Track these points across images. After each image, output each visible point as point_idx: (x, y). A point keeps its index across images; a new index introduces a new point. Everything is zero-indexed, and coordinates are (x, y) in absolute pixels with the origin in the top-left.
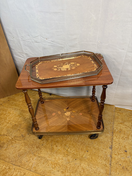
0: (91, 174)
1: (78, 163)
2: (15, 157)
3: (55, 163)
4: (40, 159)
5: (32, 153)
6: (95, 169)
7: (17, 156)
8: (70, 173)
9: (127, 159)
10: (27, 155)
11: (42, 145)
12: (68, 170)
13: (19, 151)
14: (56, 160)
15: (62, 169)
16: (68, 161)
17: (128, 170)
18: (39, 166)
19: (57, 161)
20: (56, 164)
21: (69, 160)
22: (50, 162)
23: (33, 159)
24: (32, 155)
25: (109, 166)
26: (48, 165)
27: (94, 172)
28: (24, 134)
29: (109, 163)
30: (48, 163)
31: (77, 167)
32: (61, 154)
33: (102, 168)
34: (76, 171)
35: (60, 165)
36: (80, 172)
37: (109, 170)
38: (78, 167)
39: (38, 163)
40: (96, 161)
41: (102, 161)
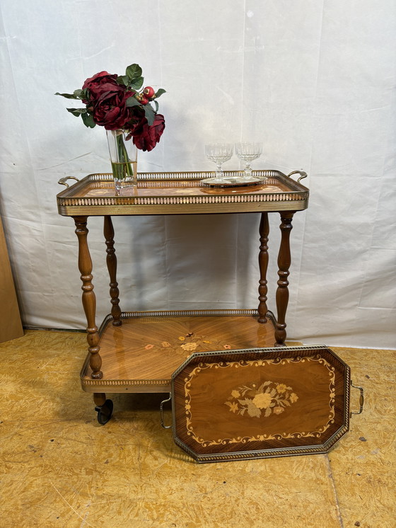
0: (282, 512)
1: (233, 491)
2: (10, 513)
3: (160, 505)
4: (104, 502)
5: (72, 490)
6: (290, 497)
7: (20, 507)
8: (214, 522)
9: (372, 458)
10: (55, 501)
11: (107, 462)
12: (207, 516)
13: (23, 492)
14: (161, 494)
15: (187, 516)
16: (201, 492)
17: (385, 484)
18: (103, 522)
19: (165, 498)
20: (164, 506)
21: (202, 489)
22: (141, 504)
23: (78, 507)
24: (73, 497)
25: (330, 481)
26: (137, 515)
27: (290, 506)
28: (35, 442)
29: (327, 474)
30: (133, 509)
31: (234, 502)
32: (173, 476)
33: (311, 490)
34: (233, 513)
35: (178, 508)
36: (247, 513)
37: (332, 492)
38: (236, 501)
39: (99, 516)
40: (287, 476)
41: (305, 472)
